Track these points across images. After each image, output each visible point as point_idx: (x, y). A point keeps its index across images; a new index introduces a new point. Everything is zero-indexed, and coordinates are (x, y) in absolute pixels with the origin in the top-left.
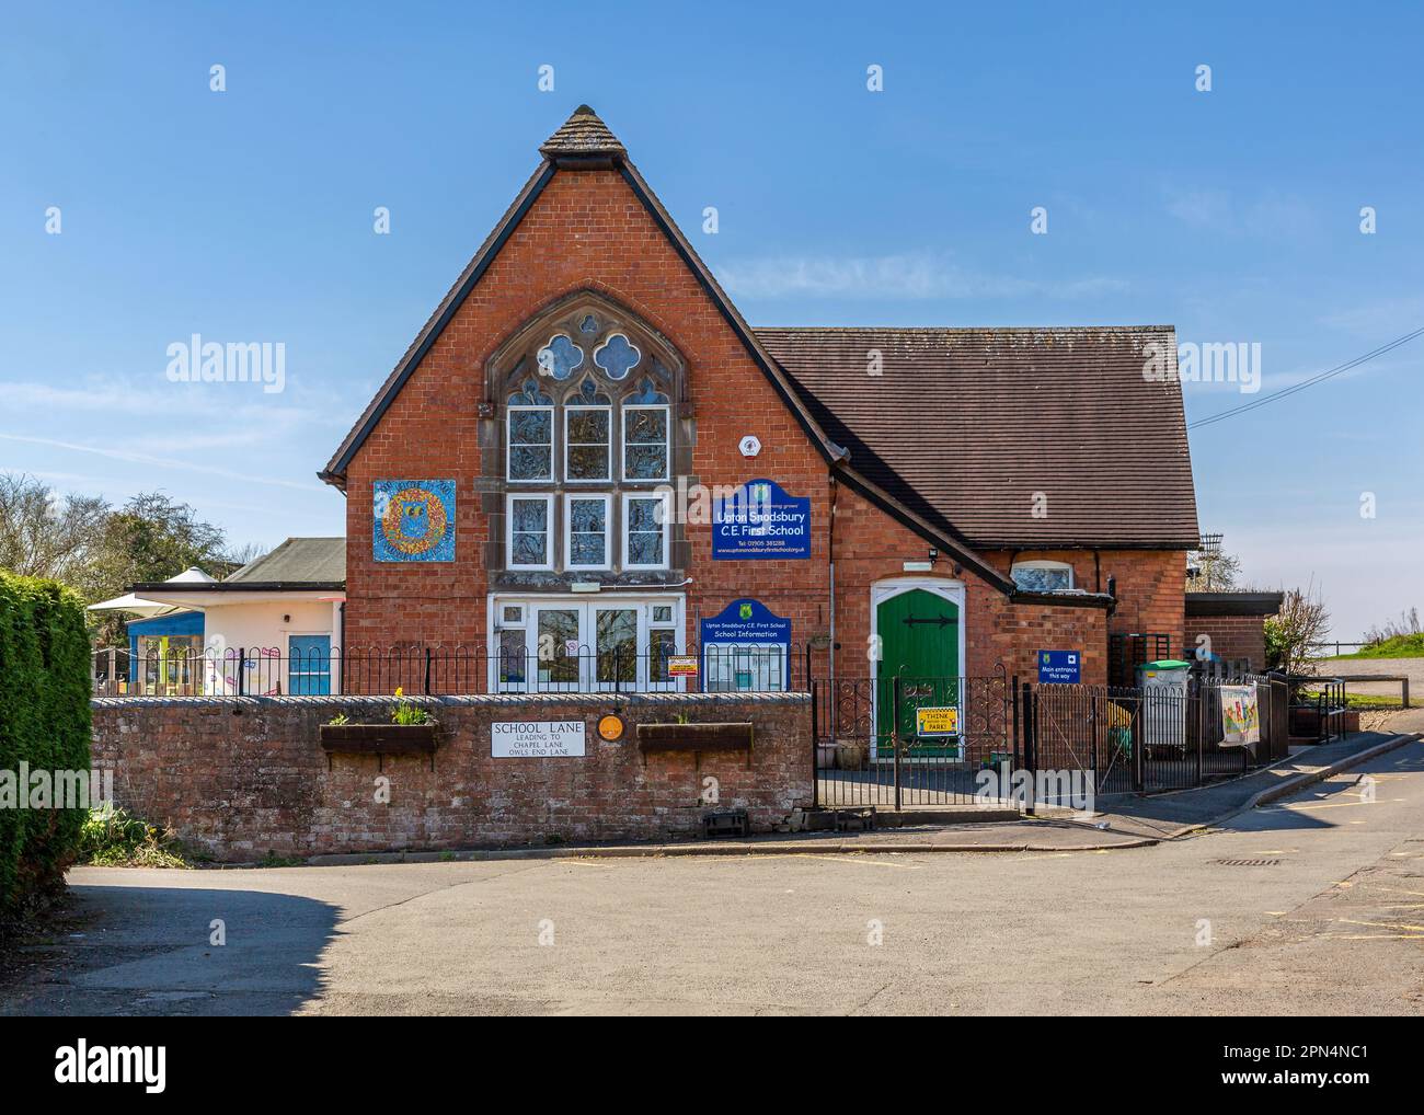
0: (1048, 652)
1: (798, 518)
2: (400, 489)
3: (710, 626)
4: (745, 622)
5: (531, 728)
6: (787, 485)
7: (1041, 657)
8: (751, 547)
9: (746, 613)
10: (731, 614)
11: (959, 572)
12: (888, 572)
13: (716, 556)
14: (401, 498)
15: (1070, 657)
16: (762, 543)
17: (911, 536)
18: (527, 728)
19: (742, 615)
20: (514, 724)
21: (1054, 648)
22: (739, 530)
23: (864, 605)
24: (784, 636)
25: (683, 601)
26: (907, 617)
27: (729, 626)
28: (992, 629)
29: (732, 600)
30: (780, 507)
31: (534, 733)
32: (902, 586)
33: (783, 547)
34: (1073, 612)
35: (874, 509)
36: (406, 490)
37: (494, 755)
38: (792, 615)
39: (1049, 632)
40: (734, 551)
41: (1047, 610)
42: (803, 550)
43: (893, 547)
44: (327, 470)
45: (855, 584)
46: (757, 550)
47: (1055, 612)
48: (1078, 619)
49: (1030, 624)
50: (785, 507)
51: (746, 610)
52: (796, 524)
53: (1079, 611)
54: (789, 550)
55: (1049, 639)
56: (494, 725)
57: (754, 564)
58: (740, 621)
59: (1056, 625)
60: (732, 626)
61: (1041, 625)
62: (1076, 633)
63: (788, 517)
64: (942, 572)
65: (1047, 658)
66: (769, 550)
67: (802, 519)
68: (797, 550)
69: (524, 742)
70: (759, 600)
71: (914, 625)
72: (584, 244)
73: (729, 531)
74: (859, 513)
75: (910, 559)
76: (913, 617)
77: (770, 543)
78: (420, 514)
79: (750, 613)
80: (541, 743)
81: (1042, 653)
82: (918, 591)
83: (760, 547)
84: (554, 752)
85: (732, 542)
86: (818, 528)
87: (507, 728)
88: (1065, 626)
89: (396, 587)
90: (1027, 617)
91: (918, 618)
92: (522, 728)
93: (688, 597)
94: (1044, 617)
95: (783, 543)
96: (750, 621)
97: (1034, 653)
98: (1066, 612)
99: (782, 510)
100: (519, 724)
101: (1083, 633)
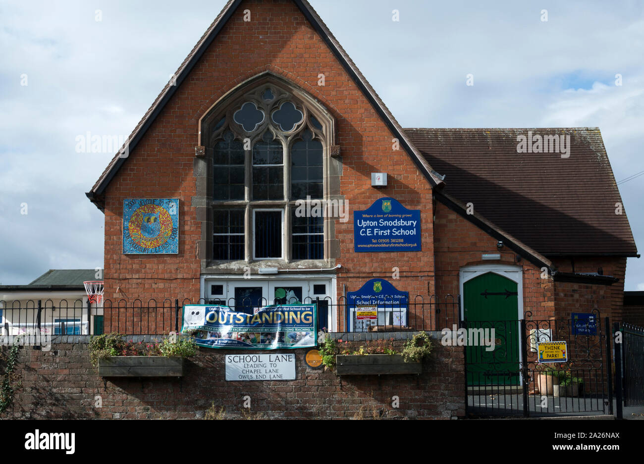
0: (576, 314)
1: (412, 224)
2: (141, 205)
3: (354, 297)
4: (378, 294)
5: (255, 359)
6: (404, 202)
7: (573, 317)
8: (381, 243)
9: (378, 288)
10: (368, 289)
11: (519, 260)
12: (471, 261)
13: (357, 250)
14: (142, 211)
15: (590, 317)
16: (388, 240)
17: (486, 236)
18: (251, 359)
19: (375, 289)
20: (242, 356)
21: (580, 311)
22: (372, 232)
23: (455, 283)
24: (404, 303)
25: (334, 281)
26: (483, 292)
27: (366, 297)
28: (541, 299)
29: (368, 280)
30: (400, 216)
31: (258, 363)
32: (481, 270)
33: (402, 243)
34: (591, 288)
35: (461, 218)
36: (145, 205)
37: (228, 379)
38: (409, 289)
39: (577, 301)
40: (369, 246)
41: (576, 286)
42: (415, 245)
43: (475, 244)
44: (92, 191)
45: (450, 269)
46: (384, 245)
47: (580, 287)
48: (594, 292)
49: (565, 295)
50: (403, 216)
51: (378, 286)
52: (410, 228)
53: (595, 287)
54: (406, 245)
55: (577, 305)
56: (227, 356)
57: (382, 255)
58: (374, 294)
59: (581, 296)
60: (369, 297)
61: (572, 296)
62: (593, 301)
63: (405, 223)
64: (508, 260)
65: (576, 317)
66: (392, 245)
67: (415, 224)
68: (412, 245)
69: (250, 369)
70: (387, 279)
71: (488, 296)
72: (265, 42)
73: (365, 232)
74: (451, 221)
75: (486, 252)
76: (487, 291)
77: (393, 241)
78: (155, 221)
79: (381, 288)
80: (263, 370)
81: (573, 315)
82: (490, 274)
83: (386, 243)
84: (272, 376)
85: (367, 240)
86: (426, 230)
87: (237, 359)
88: (586, 297)
89: (138, 272)
90: (563, 291)
91: (490, 292)
92: (248, 359)
93: (338, 278)
94: (574, 291)
95: (402, 240)
96: (381, 293)
97: (568, 314)
98: (587, 288)
99: (401, 218)
100: (246, 356)
101: (598, 302)
